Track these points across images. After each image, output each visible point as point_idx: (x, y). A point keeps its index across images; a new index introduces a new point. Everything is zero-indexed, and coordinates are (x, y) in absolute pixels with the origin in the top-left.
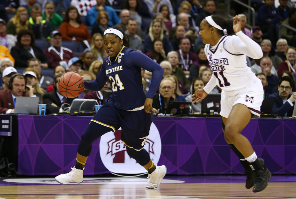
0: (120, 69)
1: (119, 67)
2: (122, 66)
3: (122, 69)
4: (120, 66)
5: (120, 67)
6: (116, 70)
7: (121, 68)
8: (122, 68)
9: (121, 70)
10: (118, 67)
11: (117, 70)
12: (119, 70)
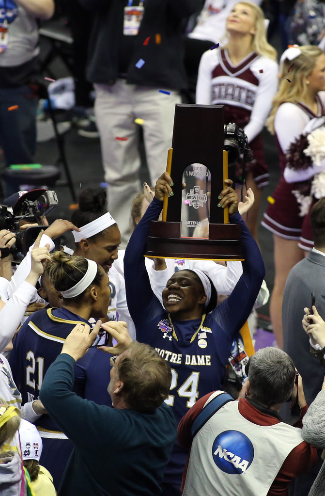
0: (205, 362)
1: (203, 357)
2: (209, 357)
3: (209, 364)
4: (207, 357)
5: (205, 359)
6: (197, 362)
7: (207, 360)
8: (211, 360)
9: (207, 364)
10: (201, 357)
11: (199, 364)
12: (204, 364)
